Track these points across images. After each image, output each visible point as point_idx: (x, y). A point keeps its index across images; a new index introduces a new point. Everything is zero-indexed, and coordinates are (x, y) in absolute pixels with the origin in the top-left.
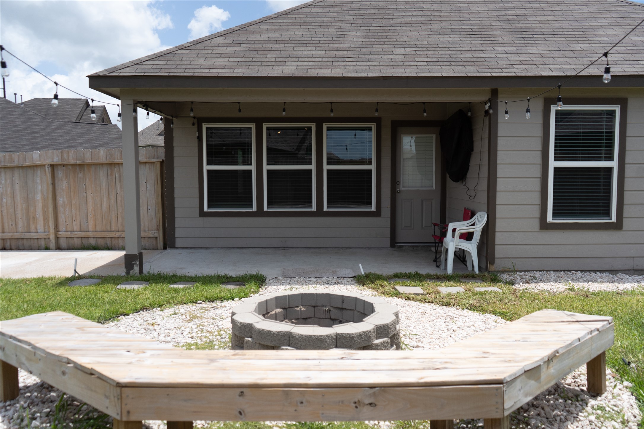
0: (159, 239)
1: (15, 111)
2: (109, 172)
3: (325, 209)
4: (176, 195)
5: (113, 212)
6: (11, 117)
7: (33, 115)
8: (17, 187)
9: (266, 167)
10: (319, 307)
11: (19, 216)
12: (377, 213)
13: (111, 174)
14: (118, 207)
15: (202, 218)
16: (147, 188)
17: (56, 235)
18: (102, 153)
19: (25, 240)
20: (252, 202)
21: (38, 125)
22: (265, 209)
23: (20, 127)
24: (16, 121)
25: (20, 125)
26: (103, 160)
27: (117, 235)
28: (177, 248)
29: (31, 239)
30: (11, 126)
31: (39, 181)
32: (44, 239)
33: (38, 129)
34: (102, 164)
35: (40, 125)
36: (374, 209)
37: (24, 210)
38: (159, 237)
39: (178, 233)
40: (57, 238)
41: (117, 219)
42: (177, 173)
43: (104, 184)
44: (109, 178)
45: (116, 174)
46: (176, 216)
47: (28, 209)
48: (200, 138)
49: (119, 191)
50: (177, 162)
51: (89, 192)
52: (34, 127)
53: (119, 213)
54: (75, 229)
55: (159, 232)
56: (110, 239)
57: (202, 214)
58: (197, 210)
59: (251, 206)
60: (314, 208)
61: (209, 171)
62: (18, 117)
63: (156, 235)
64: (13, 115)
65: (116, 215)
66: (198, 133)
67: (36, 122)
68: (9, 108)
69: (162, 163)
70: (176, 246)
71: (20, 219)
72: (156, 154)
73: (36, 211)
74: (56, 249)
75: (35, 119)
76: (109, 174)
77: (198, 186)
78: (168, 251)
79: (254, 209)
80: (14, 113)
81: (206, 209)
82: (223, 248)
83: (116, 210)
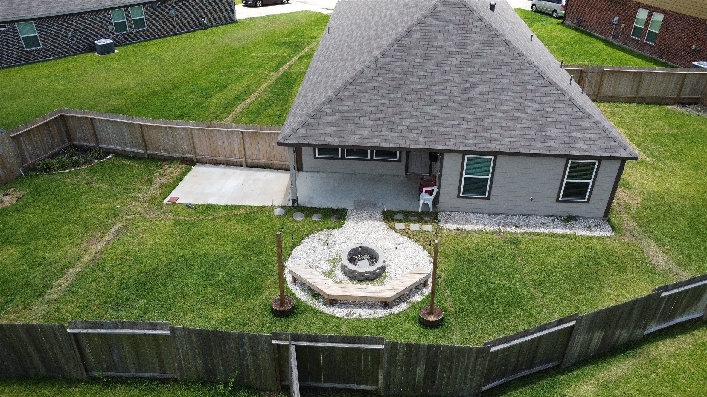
3: (374, 158)
5: (272, 153)
8: (225, 138)
11: (227, 150)
12: (400, 161)
13: (270, 137)
14: (274, 151)
15: (315, 160)
19: (230, 161)
22: (346, 157)
28: (304, 171)
31: (235, 137)
32: (240, 162)
36: (398, 159)
37: (229, 148)
40: (246, 162)
43: (267, 141)
47: (231, 148)
51: (260, 143)
54: (254, 158)
57: (315, 158)
58: (313, 156)
60: (369, 157)
71: (227, 152)
73: (235, 149)
74: (246, 167)
79: (340, 156)
81: (317, 156)
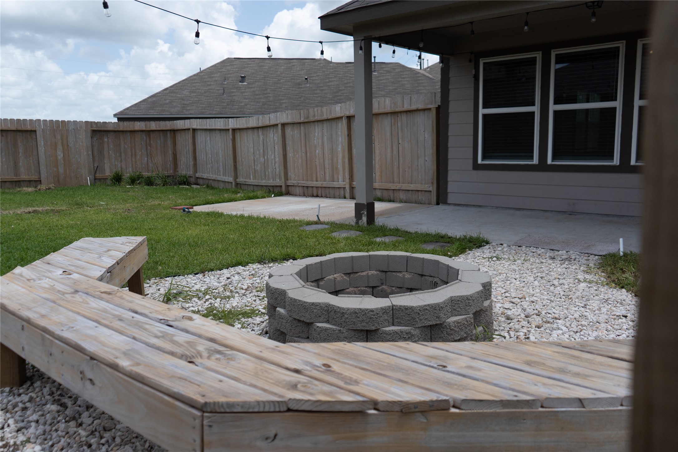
0: (433, 193)
1: (406, 74)
2: (393, 121)
3: (633, 162)
4: (450, 145)
5: (395, 163)
6: (402, 81)
7: (421, 76)
8: (325, 139)
9: (553, 107)
10: (426, 277)
11: (327, 166)
14: (400, 158)
15: (475, 172)
16: (425, 137)
17: (351, 184)
18: (387, 101)
19: (330, 188)
20: (533, 152)
21: (424, 86)
22: (549, 161)
23: (408, 89)
24: (405, 84)
25: (408, 87)
26: (388, 110)
27: (398, 187)
28: (449, 204)
29: (334, 187)
30: (400, 88)
31: (340, 134)
32: (343, 189)
33: (423, 89)
34: (387, 114)
35: (426, 86)
37: (330, 161)
38: (433, 191)
39: (451, 187)
40: (352, 188)
41: (398, 170)
42: (452, 119)
43: (388, 134)
44: (393, 127)
45: (399, 123)
46: (449, 169)
47: (332, 160)
48: (476, 78)
49: (400, 142)
50: (452, 107)
51: (376, 143)
52: (419, 88)
53: (400, 165)
55: (433, 186)
56: (392, 191)
57: (476, 167)
58: (471, 162)
59: (531, 158)
60: (616, 162)
61: (485, 116)
62: (408, 79)
63: (431, 189)
64: (404, 78)
65: (398, 166)
66: (474, 70)
67: (423, 83)
68: (401, 72)
69: (438, 109)
70: (449, 202)
71: (328, 169)
72: (434, 100)
73: (338, 162)
74: (350, 199)
75: (422, 80)
76: (393, 123)
77: (472, 134)
78: (441, 207)
79: (536, 161)
80: (405, 76)
81: (480, 161)
82: (497, 207)
83: (398, 162)
